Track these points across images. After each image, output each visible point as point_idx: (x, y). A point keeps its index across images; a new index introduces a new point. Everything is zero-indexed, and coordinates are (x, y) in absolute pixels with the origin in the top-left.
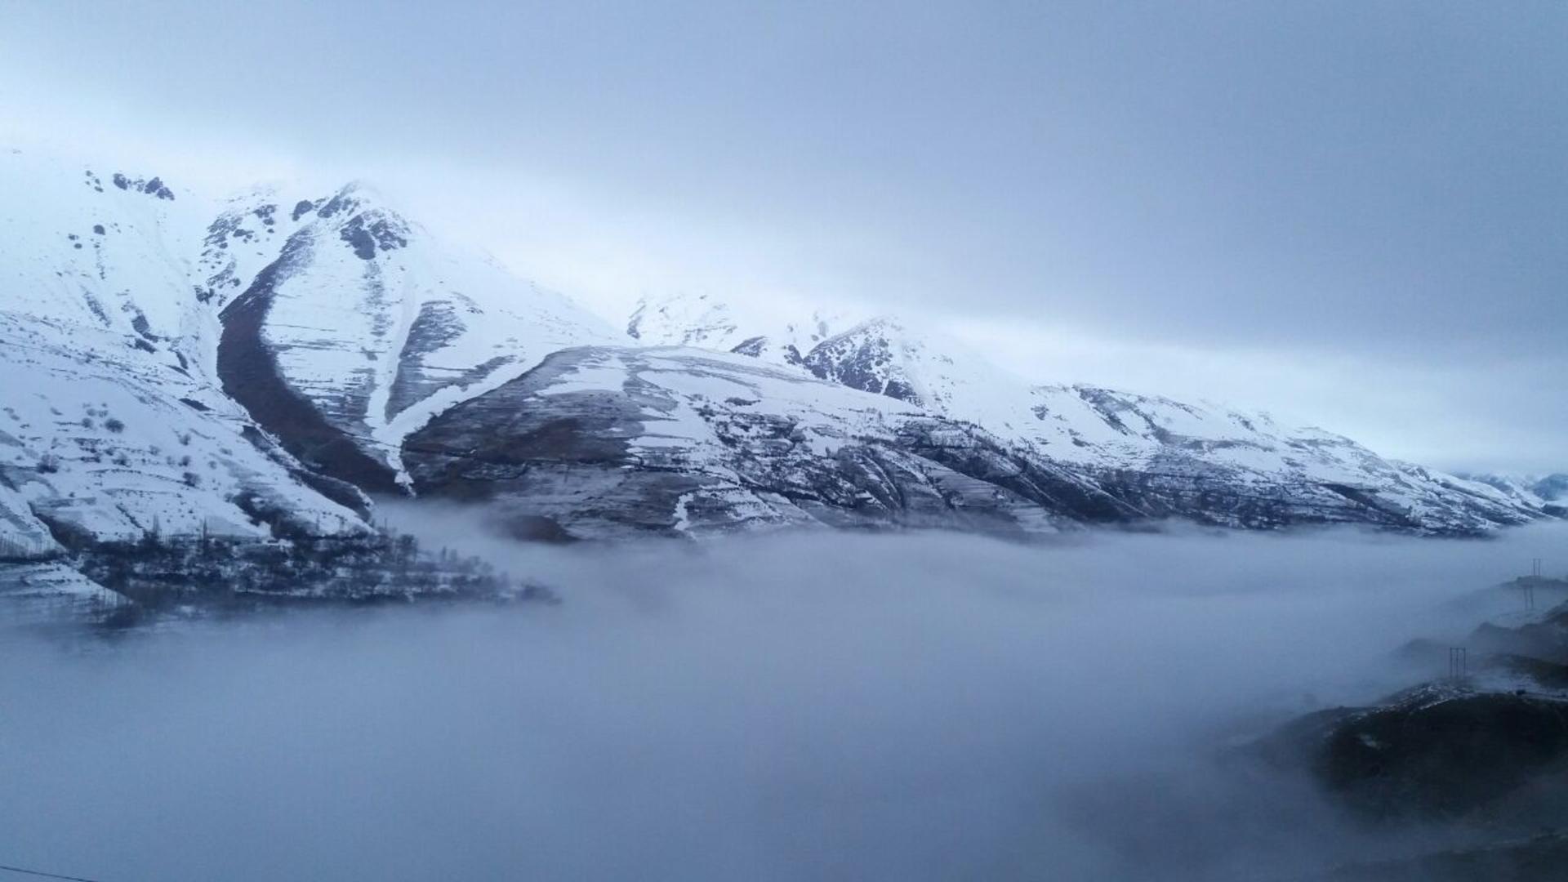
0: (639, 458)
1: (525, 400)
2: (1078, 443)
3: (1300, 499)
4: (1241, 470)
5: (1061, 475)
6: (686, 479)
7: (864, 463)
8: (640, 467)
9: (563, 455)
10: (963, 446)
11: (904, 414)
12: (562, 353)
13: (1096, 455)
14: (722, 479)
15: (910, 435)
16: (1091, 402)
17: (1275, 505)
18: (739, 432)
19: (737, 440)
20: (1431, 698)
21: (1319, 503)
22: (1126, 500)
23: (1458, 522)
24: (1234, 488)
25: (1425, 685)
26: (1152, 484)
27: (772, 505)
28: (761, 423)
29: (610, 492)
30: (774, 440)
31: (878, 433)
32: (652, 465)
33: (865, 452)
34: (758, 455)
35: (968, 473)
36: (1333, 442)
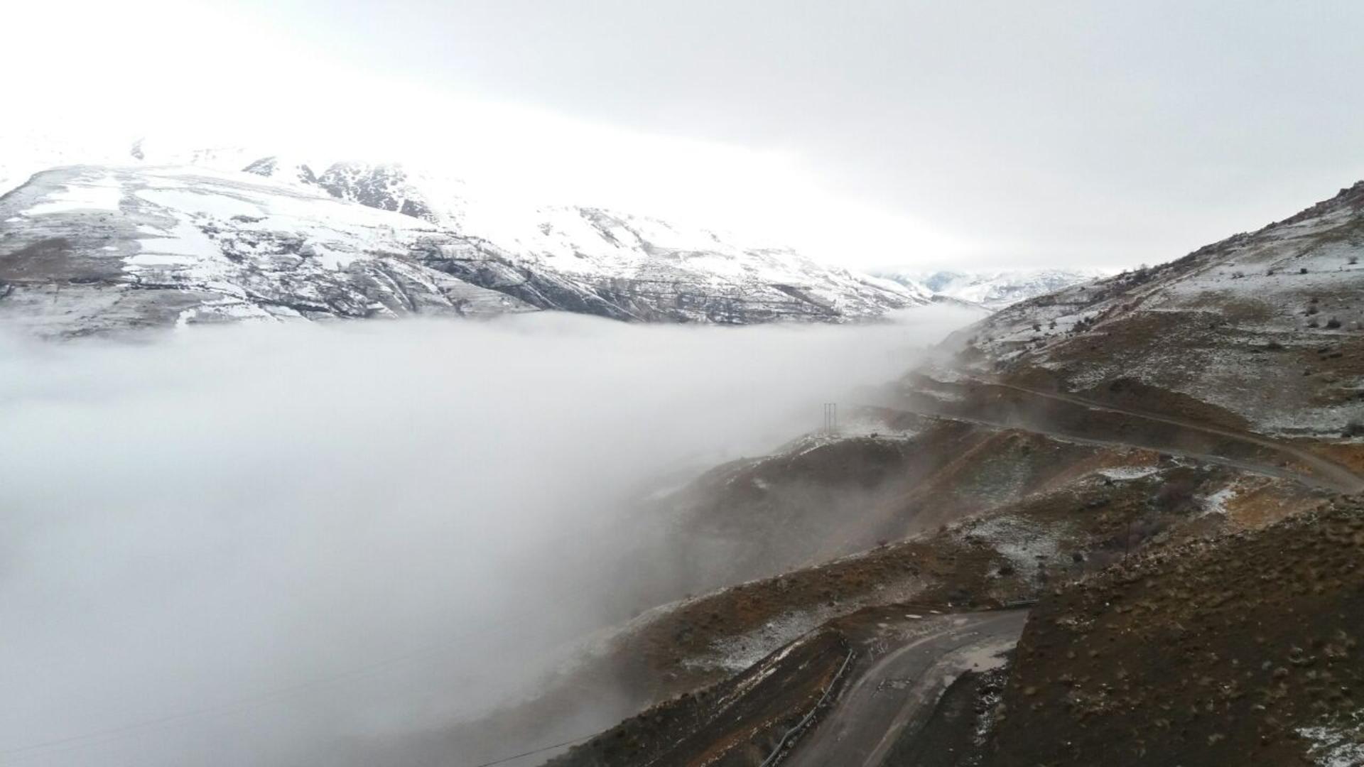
0: (137, 276)
1: (8, 221)
2: (579, 256)
3: (753, 297)
4: (709, 275)
5: (561, 283)
6: (187, 295)
7: (376, 276)
8: (137, 286)
9: (52, 276)
10: (473, 258)
11: (416, 230)
12: (50, 172)
13: (594, 265)
14: (228, 295)
15: (422, 249)
16: (589, 220)
17: (734, 302)
18: (246, 248)
19: (243, 256)
20: (812, 444)
21: (767, 300)
22: (618, 303)
23: (869, 311)
24: (703, 290)
25: (807, 436)
26: (640, 289)
27: (280, 317)
28: (269, 240)
29: (104, 311)
30: (282, 256)
31: (391, 248)
32: (150, 282)
33: (376, 266)
34: (266, 270)
35: (477, 283)
36: (780, 251)
